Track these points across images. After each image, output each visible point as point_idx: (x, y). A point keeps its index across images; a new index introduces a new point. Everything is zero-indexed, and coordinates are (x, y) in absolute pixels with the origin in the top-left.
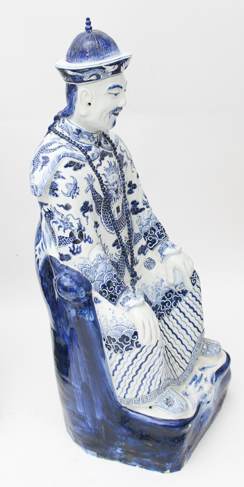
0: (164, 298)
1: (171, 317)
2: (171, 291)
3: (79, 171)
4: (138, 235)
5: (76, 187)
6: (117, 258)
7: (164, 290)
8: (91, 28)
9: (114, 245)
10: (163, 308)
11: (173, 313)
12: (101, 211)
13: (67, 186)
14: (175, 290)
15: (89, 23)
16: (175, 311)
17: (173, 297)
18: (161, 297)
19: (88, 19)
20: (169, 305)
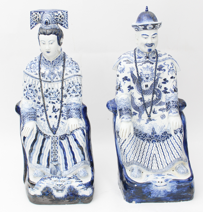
0: (163, 134)
1: (164, 144)
2: (166, 132)
3: (128, 64)
4: (164, 103)
5: (123, 69)
6: (139, 105)
7: (164, 130)
8: (148, 10)
9: (139, 99)
10: (161, 138)
11: (165, 142)
12: (136, 83)
13: (120, 68)
14: (168, 133)
15: (147, 8)
16: (166, 142)
17: (166, 135)
18: (162, 133)
19: (147, 7)
20: (164, 138)
